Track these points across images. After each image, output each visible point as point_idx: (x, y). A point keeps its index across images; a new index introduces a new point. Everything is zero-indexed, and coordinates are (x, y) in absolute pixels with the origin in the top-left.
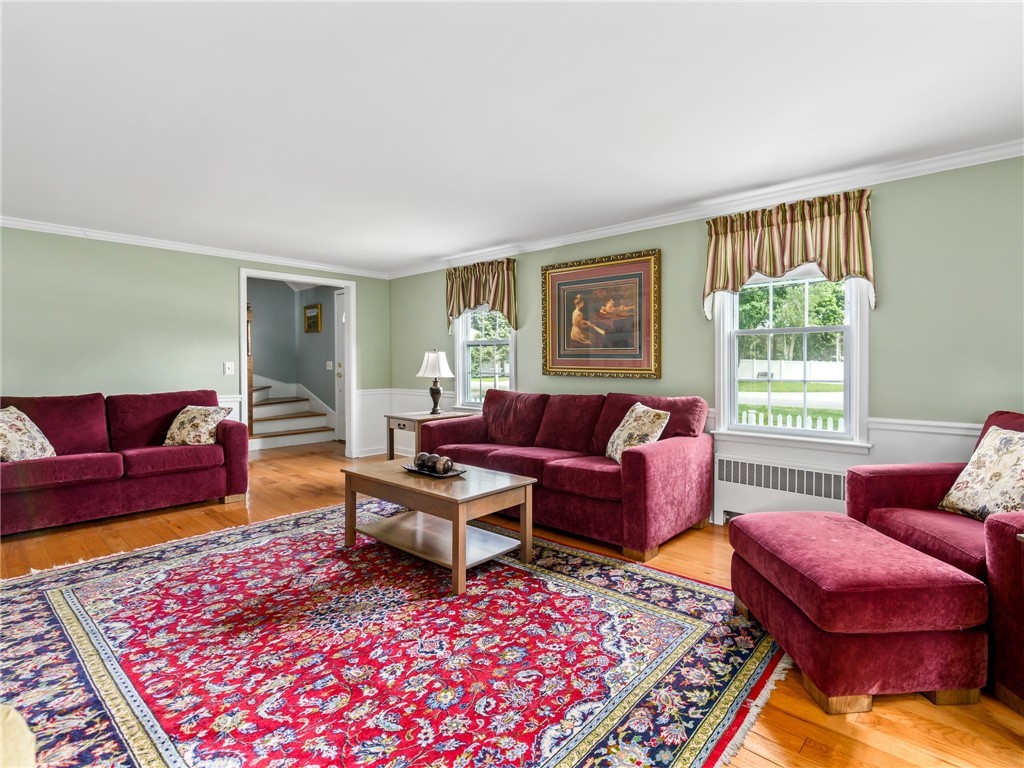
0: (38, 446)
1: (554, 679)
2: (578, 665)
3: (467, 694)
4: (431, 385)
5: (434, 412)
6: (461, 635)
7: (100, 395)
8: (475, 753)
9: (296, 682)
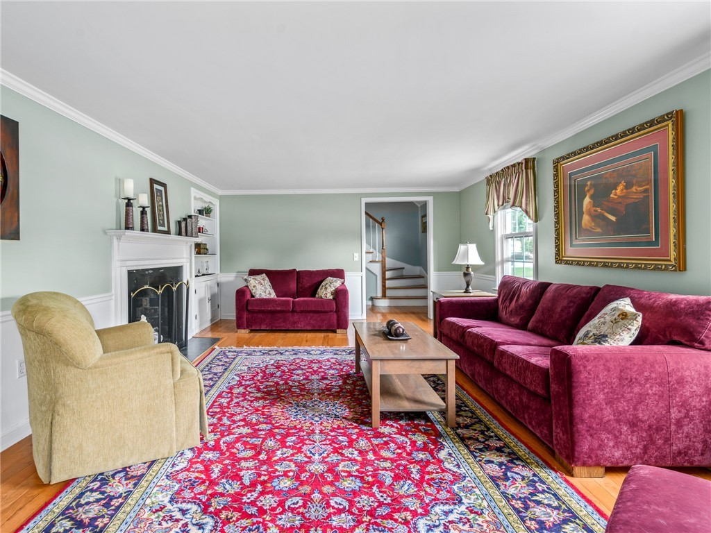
0: (267, 292)
1: (350, 517)
2: (379, 521)
3: (297, 489)
4: (465, 270)
5: (467, 291)
6: (341, 453)
7: (295, 270)
8: (253, 524)
9: (249, 434)
